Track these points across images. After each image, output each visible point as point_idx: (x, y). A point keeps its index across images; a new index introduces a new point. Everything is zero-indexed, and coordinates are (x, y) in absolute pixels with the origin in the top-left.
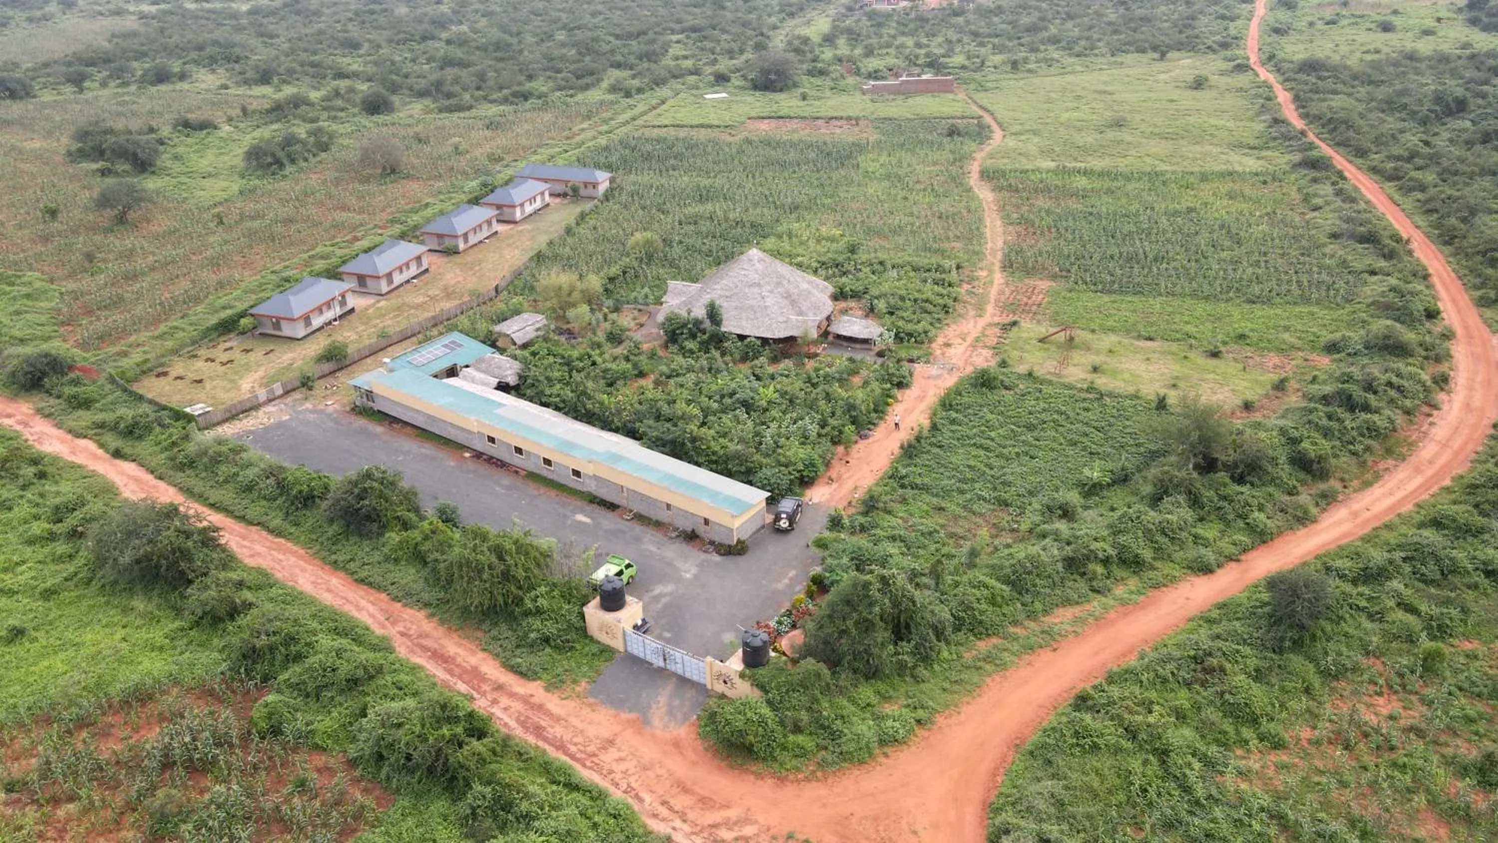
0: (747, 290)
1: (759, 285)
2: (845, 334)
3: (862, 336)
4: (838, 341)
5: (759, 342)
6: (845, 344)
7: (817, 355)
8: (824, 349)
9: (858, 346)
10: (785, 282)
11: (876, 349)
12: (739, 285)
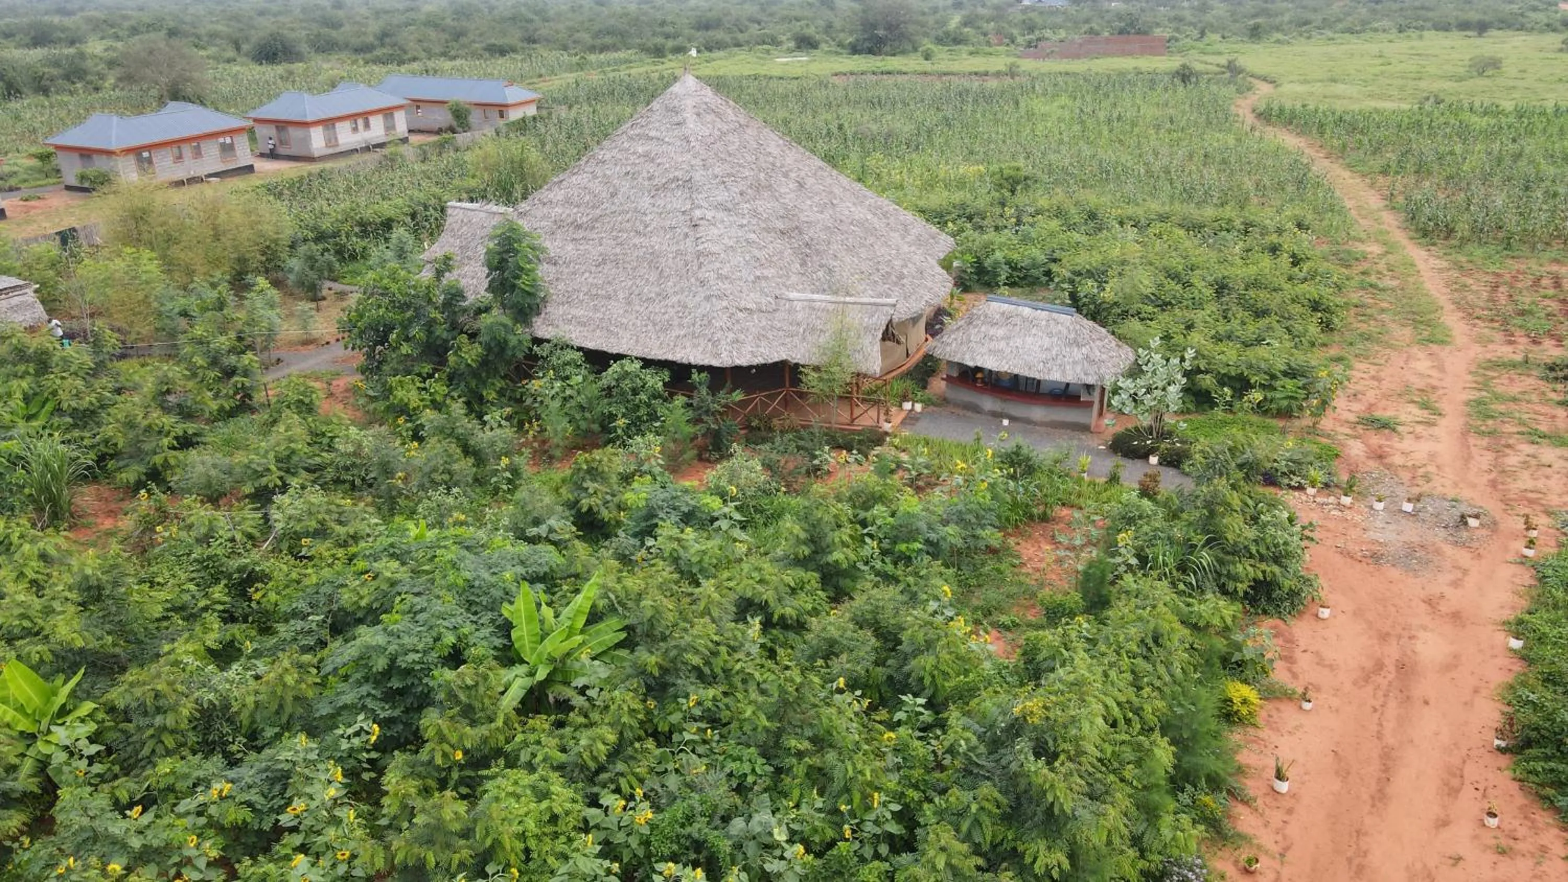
0: (645, 202)
1: (688, 184)
2: (990, 363)
3: (1054, 377)
4: (965, 395)
5: (656, 381)
6: (988, 403)
7: (878, 438)
8: (911, 419)
9: (1038, 413)
10: (787, 188)
11: (1110, 425)
12: (625, 187)
